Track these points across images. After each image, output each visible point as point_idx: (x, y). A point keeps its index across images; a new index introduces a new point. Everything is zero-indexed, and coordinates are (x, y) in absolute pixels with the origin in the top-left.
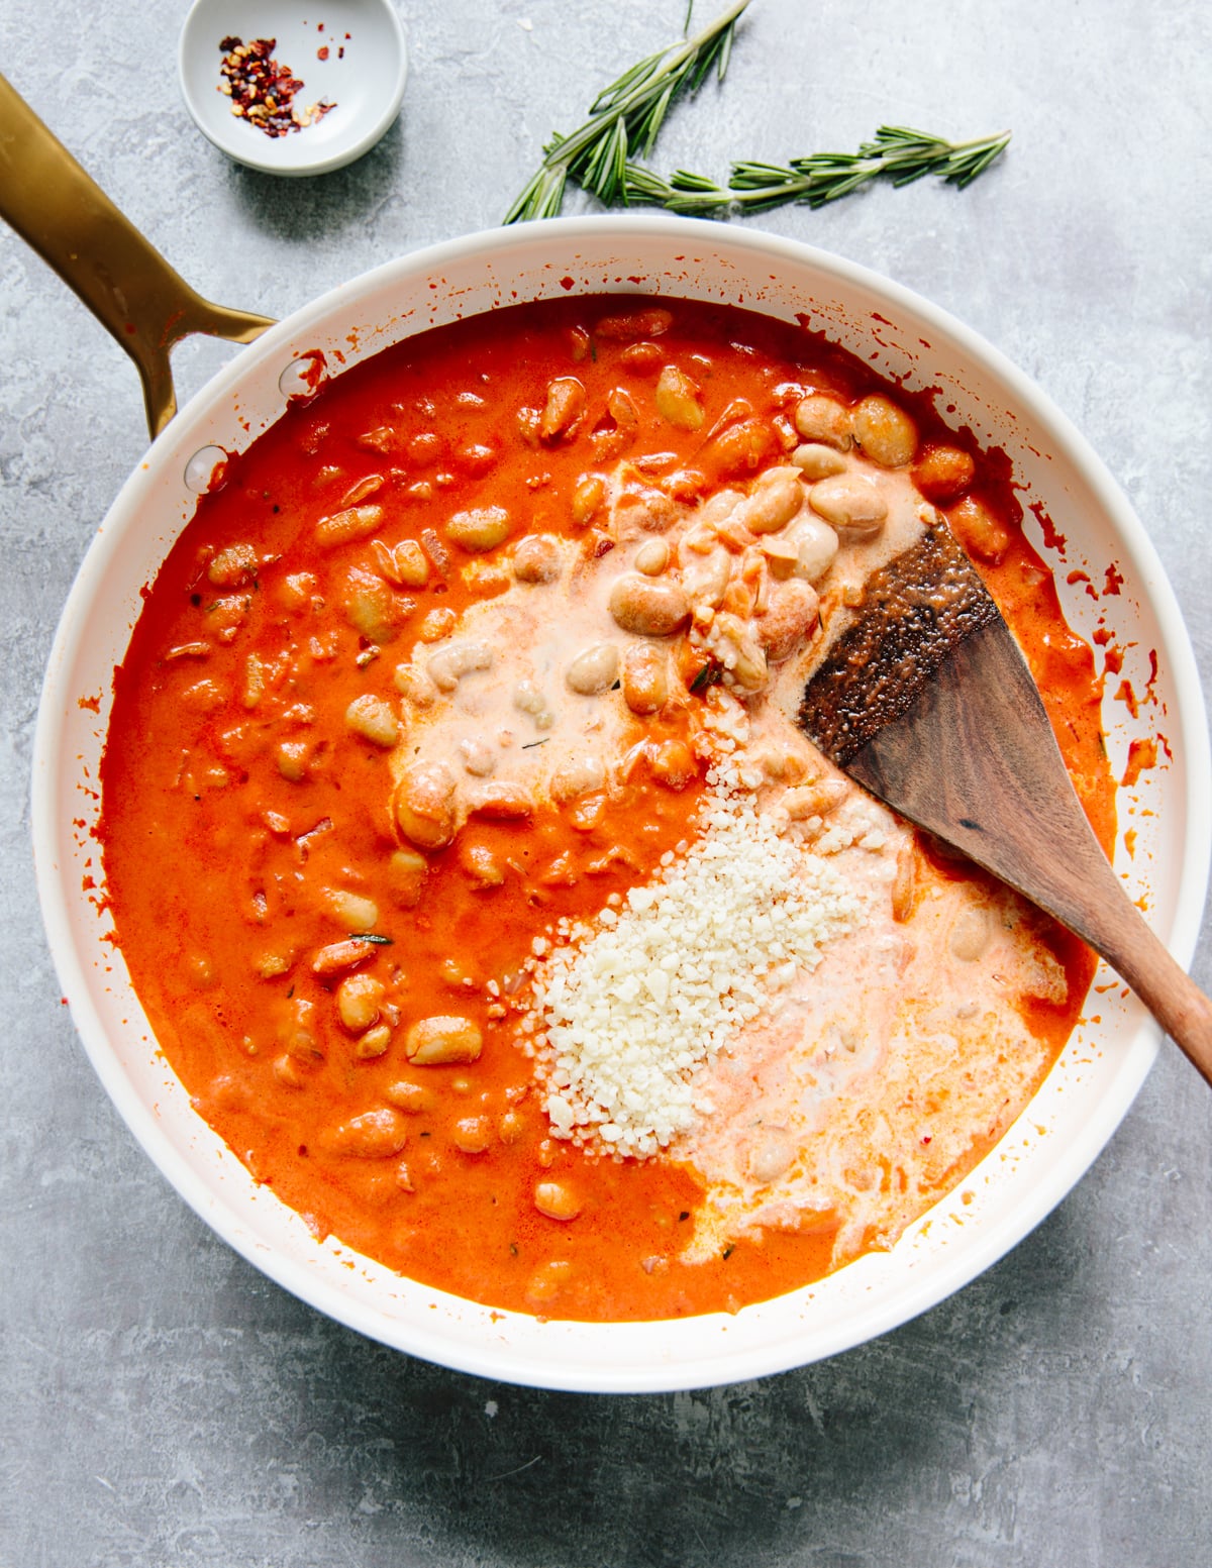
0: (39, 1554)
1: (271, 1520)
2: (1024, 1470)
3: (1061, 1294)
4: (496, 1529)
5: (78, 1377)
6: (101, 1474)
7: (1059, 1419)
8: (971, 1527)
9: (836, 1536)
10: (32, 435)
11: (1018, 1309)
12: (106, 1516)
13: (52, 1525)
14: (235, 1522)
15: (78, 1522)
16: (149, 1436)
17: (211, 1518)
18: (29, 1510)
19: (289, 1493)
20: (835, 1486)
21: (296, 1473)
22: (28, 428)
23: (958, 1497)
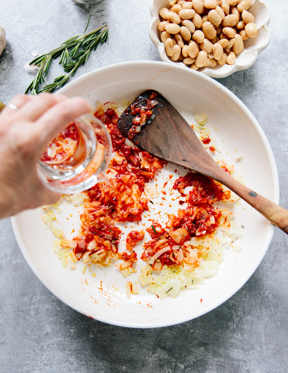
0: (14, 351)
1: (68, 340)
2: (245, 321)
4: (122, 340)
5: (22, 308)
6: (28, 331)
7: (253, 308)
8: (234, 335)
9: (202, 338)
10: (8, 96)
12: (29, 341)
13: (17, 344)
14: (60, 341)
15: (23, 343)
16: (39, 321)
17: (54, 340)
18: (11, 340)
19: (73, 333)
20: (201, 326)
21: (74, 329)
22: (7, 94)
23: (230, 328)
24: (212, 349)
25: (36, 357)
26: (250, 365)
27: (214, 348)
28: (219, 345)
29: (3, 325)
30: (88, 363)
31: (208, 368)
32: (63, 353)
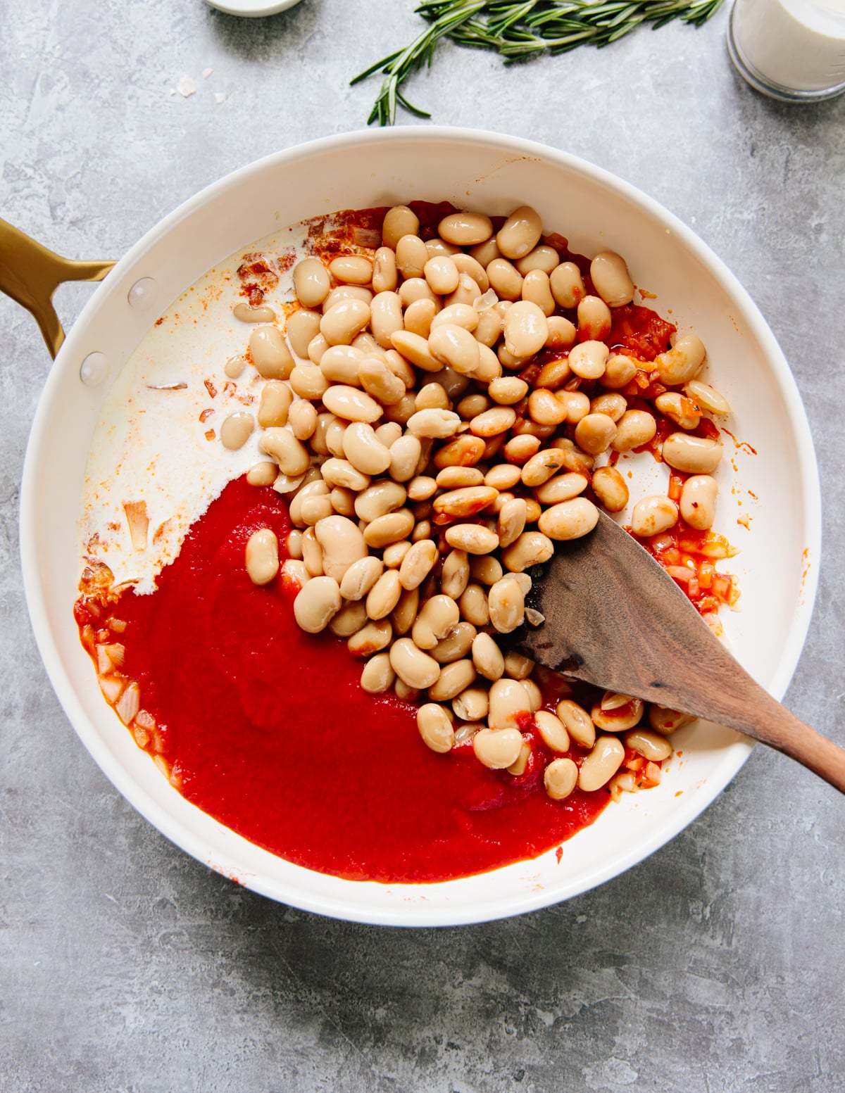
0: (66, 946)
1: (224, 925)
2: (739, 899)
3: (765, 778)
4: (377, 934)
5: (94, 827)
6: (109, 893)
7: (764, 864)
8: (703, 937)
9: (609, 942)
10: (73, 191)
11: (737, 788)
12: (112, 920)
13: (75, 927)
14: (200, 926)
15: (93, 925)
16: (141, 867)
17: (184, 923)
18: (60, 916)
19: (236, 907)
20: (610, 908)
21: (241, 894)
22: (69, 186)
23: (693, 917)
24: (636, 974)
25: (130, 969)
26: (745, 1026)
27: (644, 973)
28: (660, 964)
29: (38, 871)
30: (279, 993)
31: (623, 1027)
32: (206, 962)
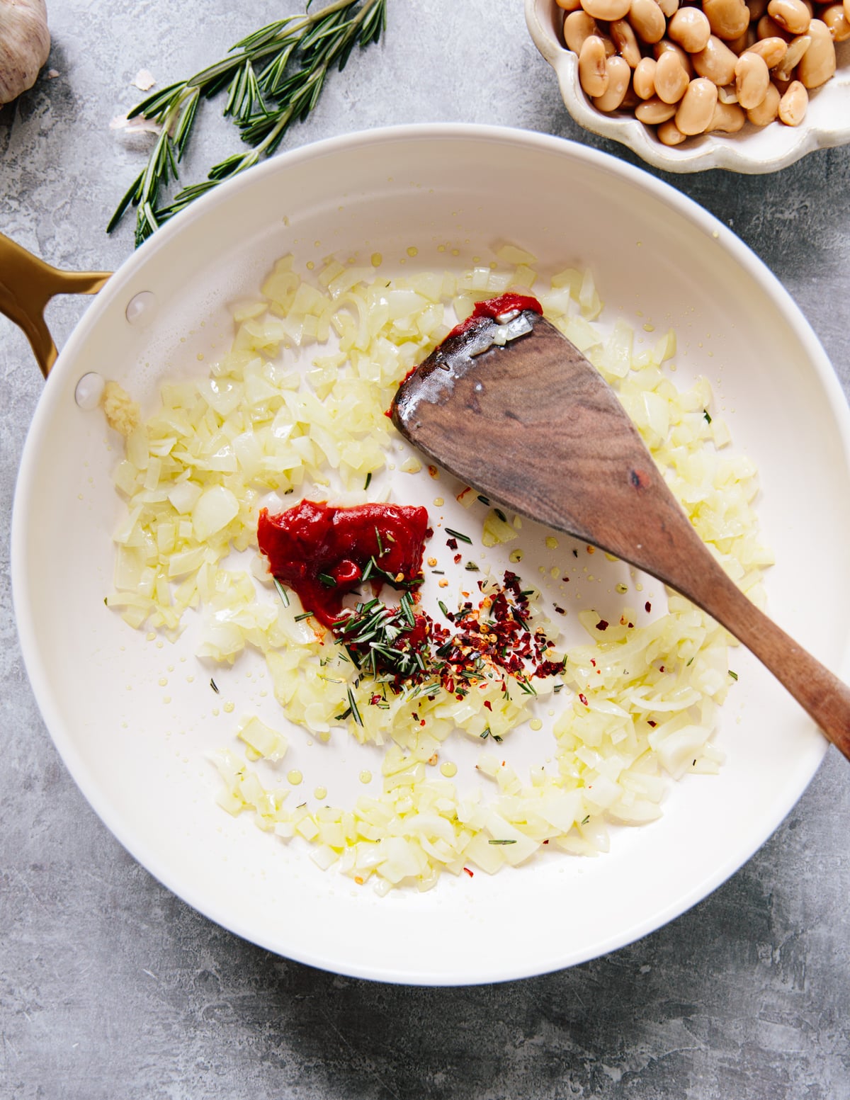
0: (105, 1026)
1: (270, 995)
2: (810, 940)
3: (832, 813)
4: (432, 996)
5: (127, 899)
6: (147, 968)
7: (834, 902)
8: (773, 982)
9: (676, 992)
10: (61, 222)
11: (802, 825)
12: (152, 997)
13: (113, 1005)
14: (244, 998)
15: (132, 1002)
16: (180, 939)
17: (227, 995)
18: (97, 995)
19: (282, 976)
20: (674, 956)
22: (58, 217)
23: (763, 961)
24: (705, 1023)
25: (173, 1046)
26: (821, 1072)
27: (713, 1022)
28: (729, 1012)
29: (71, 949)
30: (332, 1062)
31: (694, 1079)
32: (254, 1035)
